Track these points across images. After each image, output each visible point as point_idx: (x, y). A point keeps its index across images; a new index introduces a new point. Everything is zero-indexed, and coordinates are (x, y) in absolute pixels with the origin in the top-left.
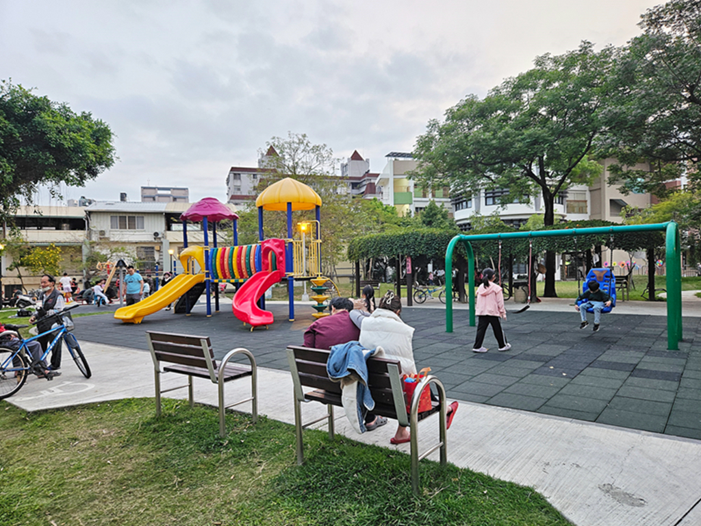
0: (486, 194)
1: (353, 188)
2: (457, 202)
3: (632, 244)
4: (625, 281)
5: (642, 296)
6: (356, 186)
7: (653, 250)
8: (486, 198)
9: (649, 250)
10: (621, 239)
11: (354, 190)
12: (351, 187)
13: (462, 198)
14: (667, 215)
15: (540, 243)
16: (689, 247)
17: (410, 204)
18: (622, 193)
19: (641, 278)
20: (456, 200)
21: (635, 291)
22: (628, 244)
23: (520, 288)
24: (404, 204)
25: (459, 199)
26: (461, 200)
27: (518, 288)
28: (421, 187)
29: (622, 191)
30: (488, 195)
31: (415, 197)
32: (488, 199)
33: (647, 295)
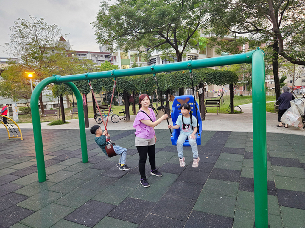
0: (162, 59)
1: (106, 58)
2: (150, 63)
3: (221, 81)
4: (218, 102)
5: (227, 111)
6: (107, 57)
7: (233, 84)
8: (163, 61)
9: (231, 85)
10: (215, 78)
11: (106, 59)
12: (105, 57)
13: (152, 62)
14: (238, 67)
15: (168, 83)
16: (247, 82)
17: (129, 65)
18: (218, 53)
19: (227, 97)
20: (150, 62)
21: (224, 105)
22: (219, 81)
23: (161, 110)
24: (127, 65)
25: (151, 62)
26: (152, 63)
27: (160, 110)
28: (134, 56)
29: (217, 52)
30: (163, 60)
31: (131, 61)
32: (163, 62)
33: (229, 110)
